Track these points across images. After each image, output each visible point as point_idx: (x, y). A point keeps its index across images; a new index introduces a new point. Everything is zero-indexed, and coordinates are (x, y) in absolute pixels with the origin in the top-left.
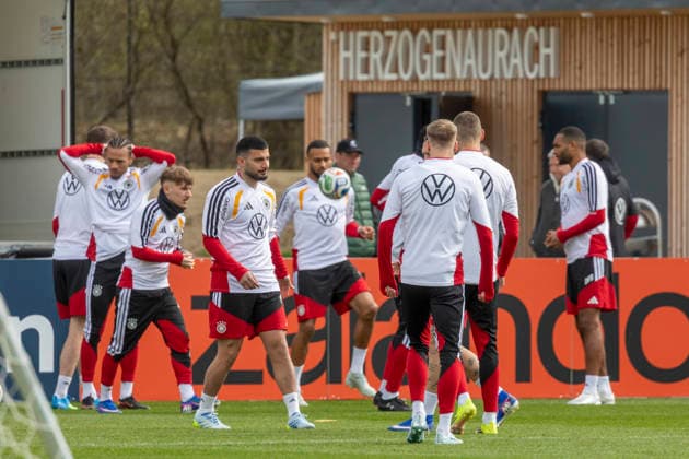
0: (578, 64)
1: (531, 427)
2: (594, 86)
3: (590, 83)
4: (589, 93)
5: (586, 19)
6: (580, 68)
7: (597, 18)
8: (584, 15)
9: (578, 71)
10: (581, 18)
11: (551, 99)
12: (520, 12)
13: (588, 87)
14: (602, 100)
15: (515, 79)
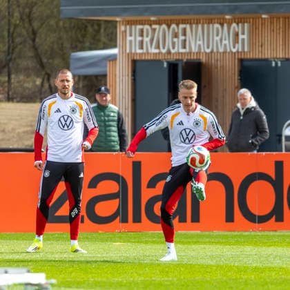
0: (260, 44)
1: (234, 247)
2: (269, 57)
3: (267, 54)
4: (266, 60)
5: (265, 18)
6: (262, 46)
7: (271, 18)
8: (264, 16)
9: (260, 48)
10: (262, 18)
11: (246, 63)
12: (227, 15)
13: (266, 57)
14: (274, 64)
15: (225, 52)
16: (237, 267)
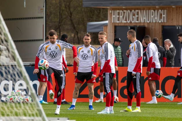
0: (171, 19)
1: (159, 109)
2: (175, 25)
3: (175, 24)
4: (174, 26)
5: (174, 8)
6: (172, 20)
7: (176, 8)
8: (173, 7)
9: (171, 21)
10: (172, 7)
11: (165, 28)
12: (157, 6)
13: (174, 25)
14: (177, 28)
15: (156, 22)
16: (161, 118)
